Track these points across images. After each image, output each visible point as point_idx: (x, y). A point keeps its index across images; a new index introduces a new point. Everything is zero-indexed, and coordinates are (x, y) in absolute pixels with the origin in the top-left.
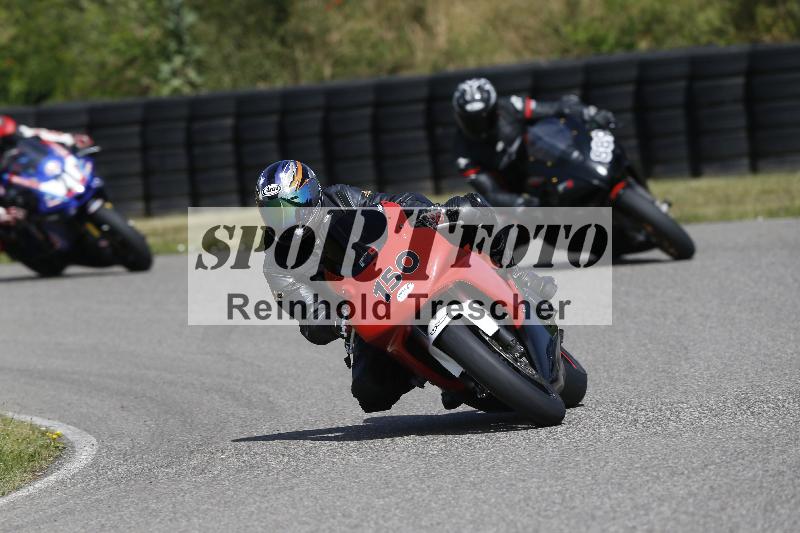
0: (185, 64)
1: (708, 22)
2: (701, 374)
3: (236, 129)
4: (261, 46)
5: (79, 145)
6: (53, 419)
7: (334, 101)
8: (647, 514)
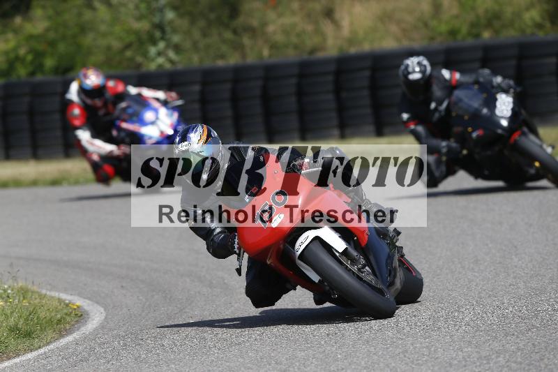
0: (167, 47)
1: (532, 19)
2: (527, 265)
3: (202, 93)
4: (220, 34)
5: (169, 100)
6: (75, 295)
7: (270, 73)
8: (488, 363)
